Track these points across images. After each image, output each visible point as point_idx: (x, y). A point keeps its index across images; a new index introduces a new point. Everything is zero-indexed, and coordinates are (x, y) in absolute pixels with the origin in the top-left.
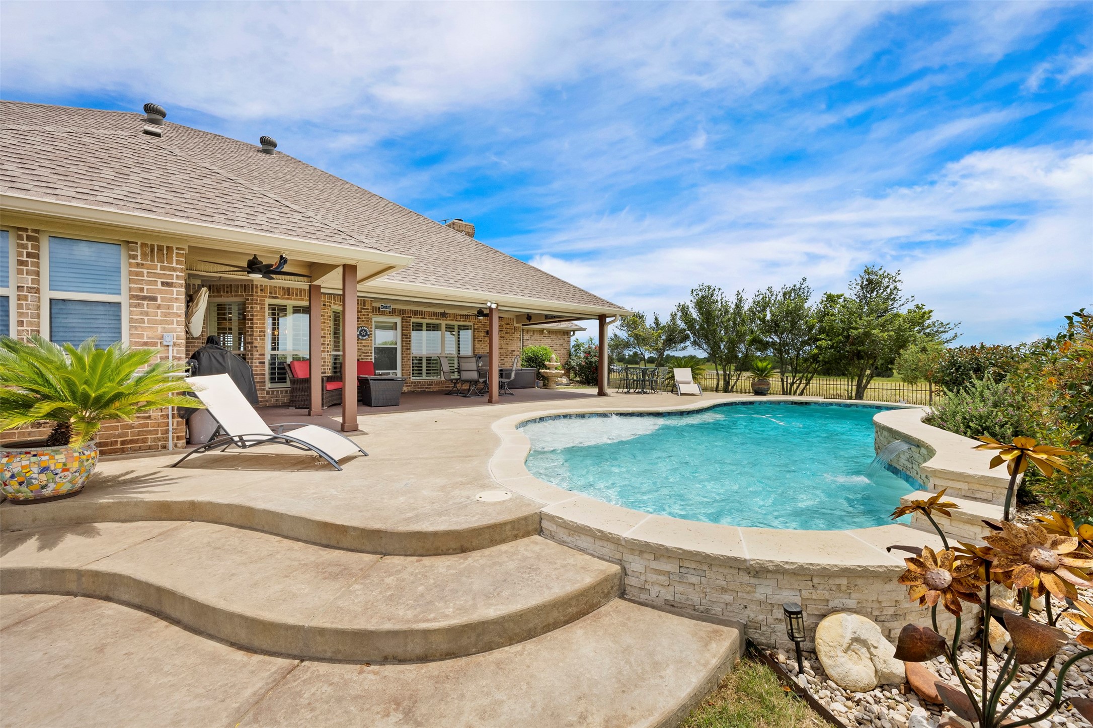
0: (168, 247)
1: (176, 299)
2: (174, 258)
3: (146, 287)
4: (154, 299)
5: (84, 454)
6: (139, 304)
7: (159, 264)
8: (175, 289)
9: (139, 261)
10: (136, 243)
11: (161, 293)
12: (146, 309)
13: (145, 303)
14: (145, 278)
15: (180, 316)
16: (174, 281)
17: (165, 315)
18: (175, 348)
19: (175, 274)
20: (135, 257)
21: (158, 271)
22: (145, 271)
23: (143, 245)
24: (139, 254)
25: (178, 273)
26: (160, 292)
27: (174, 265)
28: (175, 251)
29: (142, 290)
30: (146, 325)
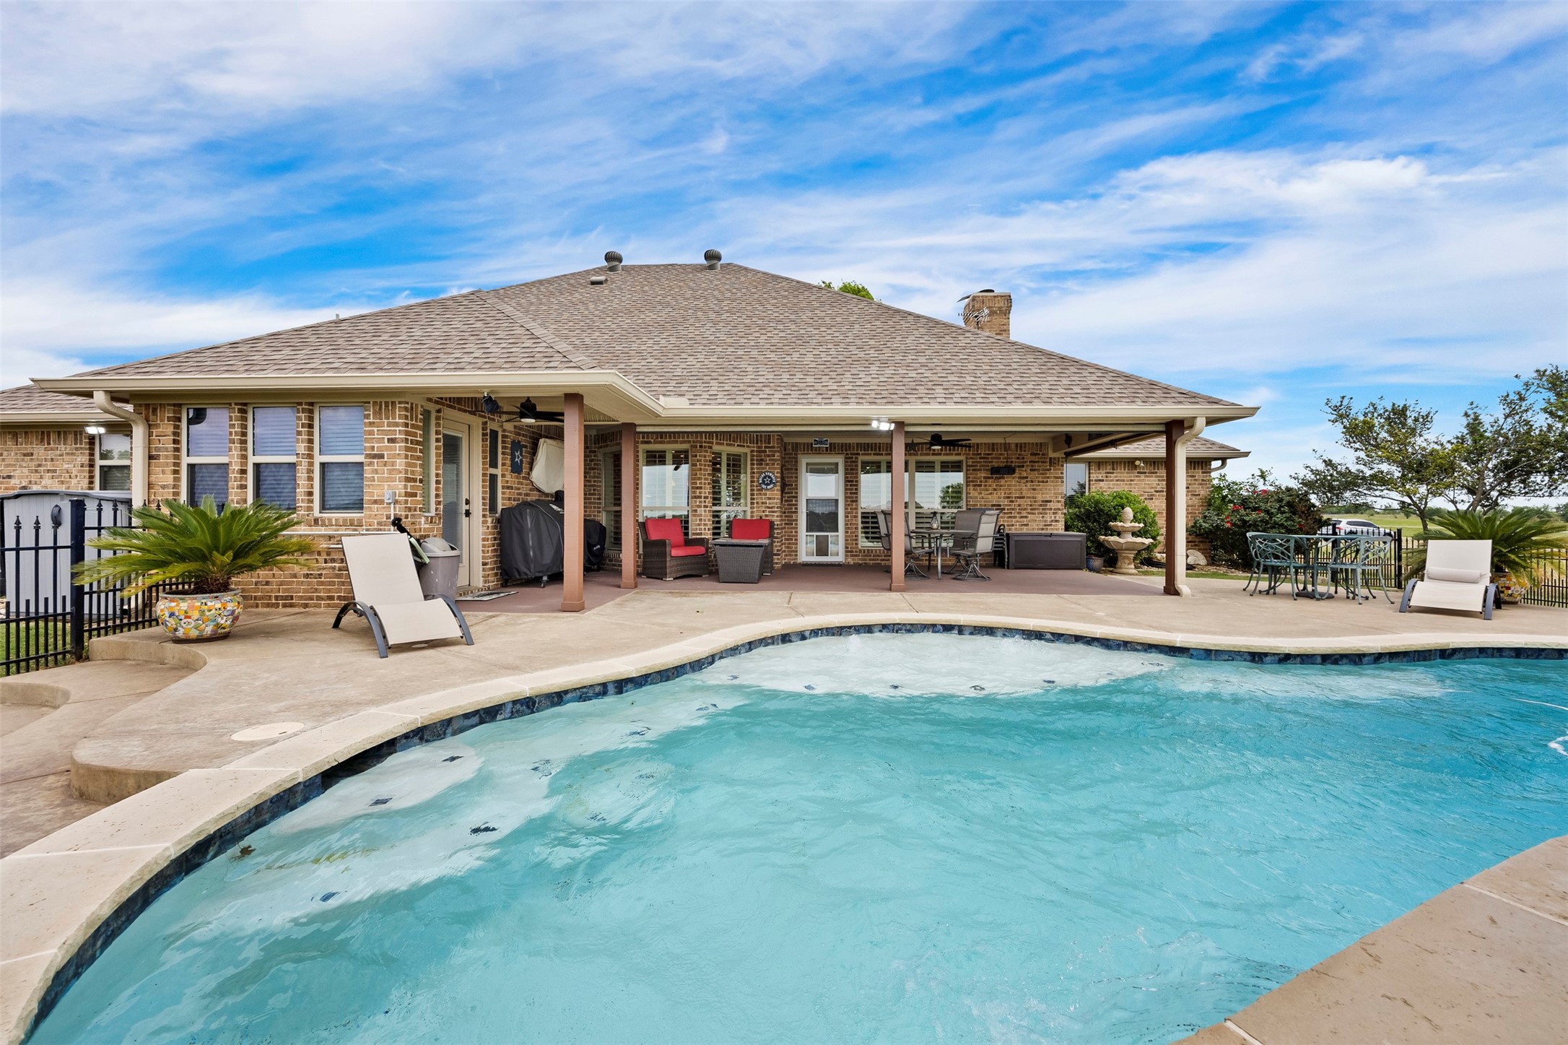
0: (392, 402)
1: (399, 454)
2: (397, 413)
3: (376, 445)
4: (382, 456)
5: (206, 604)
6: (371, 462)
7: (386, 421)
8: (397, 445)
9: (371, 420)
10: (369, 403)
11: (387, 450)
12: (376, 467)
13: (375, 461)
14: (376, 436)
15: (401, 472)
16: (397, 436)
17: (390, 472)
18: (397, 506)
19: (397, 429)
20: (367, 417)
21: (386, 428)
22: (375, 429)
23: (375, 403)
24: (371, 413)
25: (400, 428)
26: (387, 448)
27: (397, 420)
28: (398, 405)
29: (373, 448)
30: (376, 483)
